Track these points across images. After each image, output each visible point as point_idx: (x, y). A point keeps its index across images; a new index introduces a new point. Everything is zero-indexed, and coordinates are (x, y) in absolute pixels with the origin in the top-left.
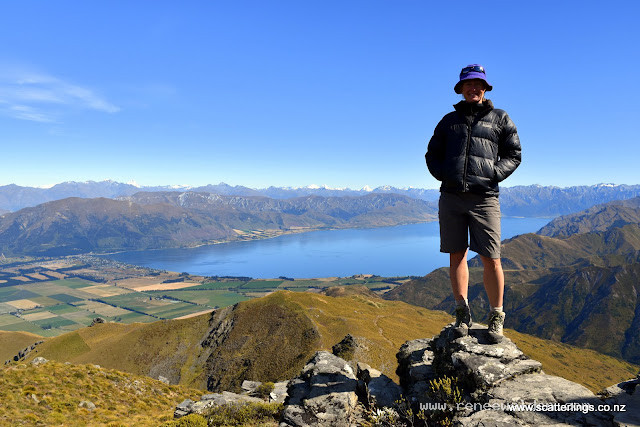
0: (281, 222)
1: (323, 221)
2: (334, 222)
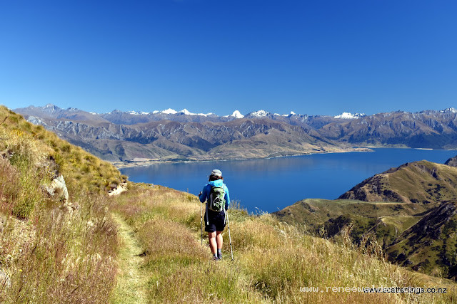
0: (121, 152)
1: (177, 151)
2: (190, 153)
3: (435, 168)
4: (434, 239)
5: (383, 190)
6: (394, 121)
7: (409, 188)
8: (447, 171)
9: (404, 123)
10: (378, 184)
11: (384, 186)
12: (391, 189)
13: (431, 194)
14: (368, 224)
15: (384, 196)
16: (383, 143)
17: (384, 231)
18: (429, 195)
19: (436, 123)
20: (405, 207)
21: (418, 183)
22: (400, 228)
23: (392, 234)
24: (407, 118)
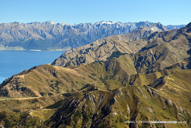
3: (55, 70)
4: (68, 125)
5: (21, 87)
6: (13, 30)
7: (39, 85)
8: (62, 71)
9: (20, 31)
10: (17, 83)
11: (21, 84)
12: (26, 86)
13: (53, 88)
14: (19, 118)
15: (22, 92)
16: (5, 46)
17: (32, 122)
18: (52, 89)
19: (42, 31)
20: (39, 100)
21: (44, 80)
22: (43, 119)
23: (37, 123)
24: (22, 27)
